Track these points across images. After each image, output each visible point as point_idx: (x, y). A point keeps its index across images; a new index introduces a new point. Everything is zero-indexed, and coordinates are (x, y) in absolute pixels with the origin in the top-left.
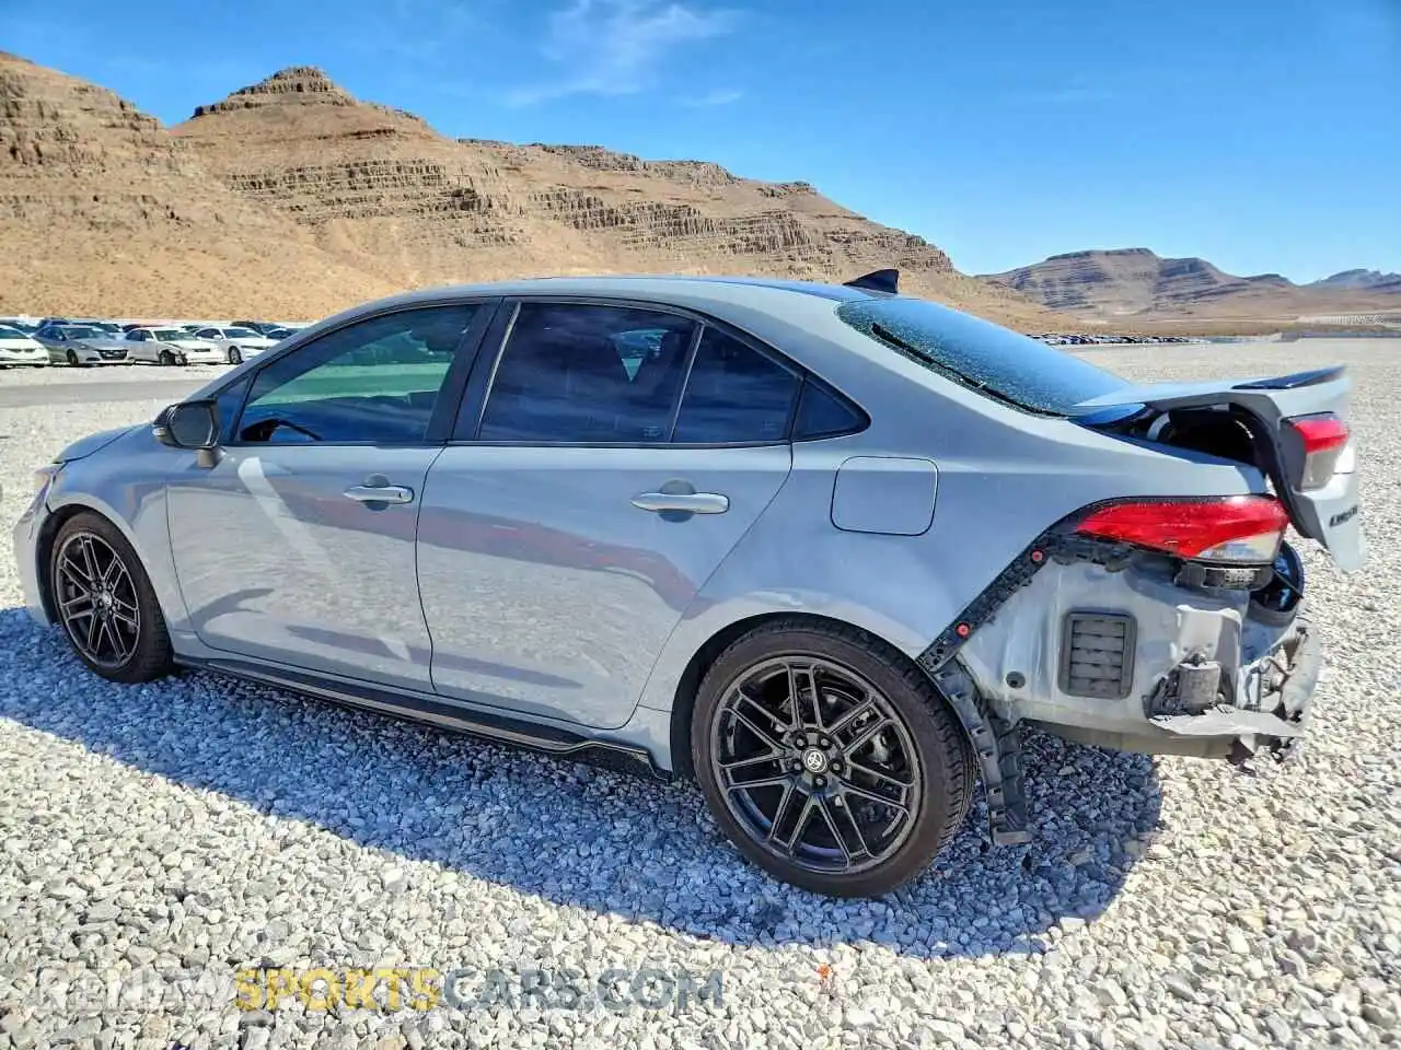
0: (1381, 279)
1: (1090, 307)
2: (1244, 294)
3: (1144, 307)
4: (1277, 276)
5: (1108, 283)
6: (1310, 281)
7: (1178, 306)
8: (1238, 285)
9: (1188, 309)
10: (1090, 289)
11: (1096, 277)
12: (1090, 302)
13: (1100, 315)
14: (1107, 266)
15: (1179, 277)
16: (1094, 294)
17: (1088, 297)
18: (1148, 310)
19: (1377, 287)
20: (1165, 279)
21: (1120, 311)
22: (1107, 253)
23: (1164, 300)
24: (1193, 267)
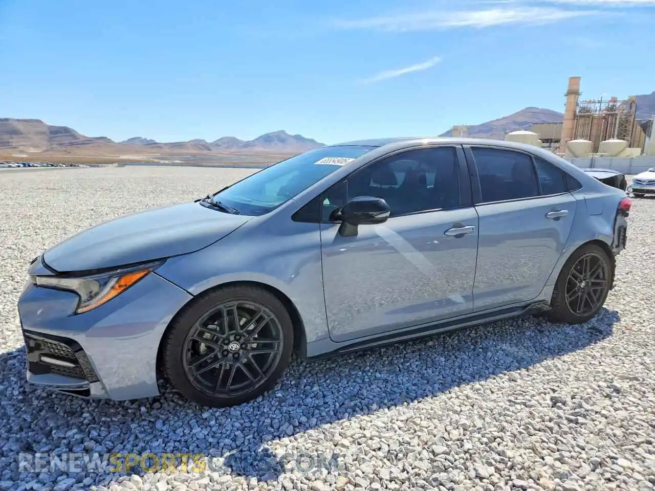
0: (148, 141)
1: (15, 148)
2: (93, 145)
3: (45, 148)
4: (106, 138)
5: (22, 136)
6: (120, 141)
7: (63, 149)
8: (88, 141)
9: (69, 151)
10: (12, 138)
11: (15, 132)
12: (14, 145)
13: (22, 152)
14: (20, 127)
15: (59, 135)
16: (15, 141)
17: (12, 142)
18: (47, 151)
19: (147, 144)
20: (53, 136)
21: (32, 150)
22: (18, 120)
23: (55, 146)
24: (65, 131)
